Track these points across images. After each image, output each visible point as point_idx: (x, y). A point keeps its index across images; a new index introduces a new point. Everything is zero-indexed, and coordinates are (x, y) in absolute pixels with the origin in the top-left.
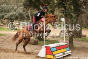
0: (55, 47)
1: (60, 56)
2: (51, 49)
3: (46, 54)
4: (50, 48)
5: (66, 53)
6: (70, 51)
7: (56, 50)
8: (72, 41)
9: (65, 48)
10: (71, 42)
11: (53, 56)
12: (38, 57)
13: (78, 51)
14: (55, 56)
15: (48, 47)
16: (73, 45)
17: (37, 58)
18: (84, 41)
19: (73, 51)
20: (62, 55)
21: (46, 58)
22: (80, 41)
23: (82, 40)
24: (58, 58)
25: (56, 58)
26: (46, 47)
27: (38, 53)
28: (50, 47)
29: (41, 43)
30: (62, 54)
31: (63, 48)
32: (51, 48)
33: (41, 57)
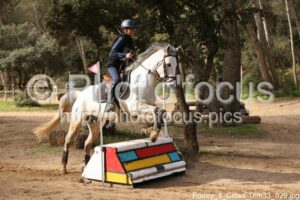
0: (135, 150)
3: (106, 171)
4: (117, 153)
6: (183, 163)
7: (136, 157)
8: (195, 134)
9: (167, 153)
11: (125, 176)
14: (131, 176)
15: (111, 148)
17: (80, 184)
18: (244, 134)
20: (154, 174)
21: (106, 182)
24: (140, 181)
25: (136, 182)
26: (104, 150)
28: (116, 149)
30: (155, 170)
31: (160, 154)
33: (91, 181)
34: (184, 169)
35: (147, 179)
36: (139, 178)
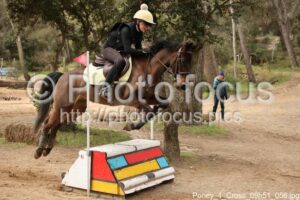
0: (123, 155)
1: (140, 185)
2: (110, 161)
3: (92, 179)
4: (107, 158)
5: (157, 174)
6: (171, 170)
7: (125, 164)
8: (176, 135)
9: (156, 158)
10: (172, 138)
11: (116, 185)
12: (62, 188)
13: (195, 169)
14: (123, 185)
15: (99, 152)
16: (178, 150)
19: (181, 170)
20: (144, 183)
22: (197, 134)
23: (205, 133)
24: (132, 191)
25: (127, 192)
26: (92, 154)
27: (63, 176)
28: (106, 154)
29: (66, 140)
30: (145, 178)
31: (149, 160)
32: (111, 158)
33: (72, 189)
34: (173, 177)
35: (138, 189)
36: (131, 187)
